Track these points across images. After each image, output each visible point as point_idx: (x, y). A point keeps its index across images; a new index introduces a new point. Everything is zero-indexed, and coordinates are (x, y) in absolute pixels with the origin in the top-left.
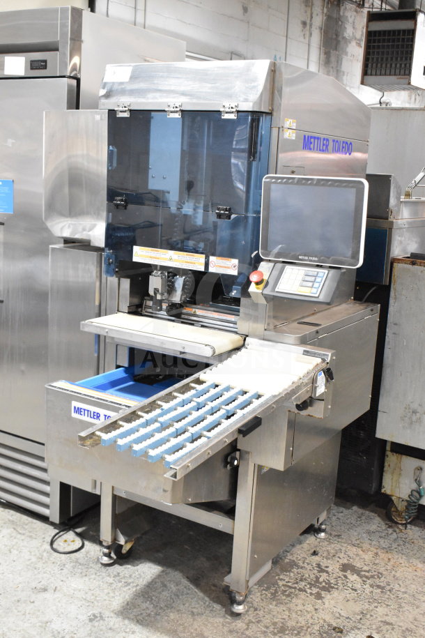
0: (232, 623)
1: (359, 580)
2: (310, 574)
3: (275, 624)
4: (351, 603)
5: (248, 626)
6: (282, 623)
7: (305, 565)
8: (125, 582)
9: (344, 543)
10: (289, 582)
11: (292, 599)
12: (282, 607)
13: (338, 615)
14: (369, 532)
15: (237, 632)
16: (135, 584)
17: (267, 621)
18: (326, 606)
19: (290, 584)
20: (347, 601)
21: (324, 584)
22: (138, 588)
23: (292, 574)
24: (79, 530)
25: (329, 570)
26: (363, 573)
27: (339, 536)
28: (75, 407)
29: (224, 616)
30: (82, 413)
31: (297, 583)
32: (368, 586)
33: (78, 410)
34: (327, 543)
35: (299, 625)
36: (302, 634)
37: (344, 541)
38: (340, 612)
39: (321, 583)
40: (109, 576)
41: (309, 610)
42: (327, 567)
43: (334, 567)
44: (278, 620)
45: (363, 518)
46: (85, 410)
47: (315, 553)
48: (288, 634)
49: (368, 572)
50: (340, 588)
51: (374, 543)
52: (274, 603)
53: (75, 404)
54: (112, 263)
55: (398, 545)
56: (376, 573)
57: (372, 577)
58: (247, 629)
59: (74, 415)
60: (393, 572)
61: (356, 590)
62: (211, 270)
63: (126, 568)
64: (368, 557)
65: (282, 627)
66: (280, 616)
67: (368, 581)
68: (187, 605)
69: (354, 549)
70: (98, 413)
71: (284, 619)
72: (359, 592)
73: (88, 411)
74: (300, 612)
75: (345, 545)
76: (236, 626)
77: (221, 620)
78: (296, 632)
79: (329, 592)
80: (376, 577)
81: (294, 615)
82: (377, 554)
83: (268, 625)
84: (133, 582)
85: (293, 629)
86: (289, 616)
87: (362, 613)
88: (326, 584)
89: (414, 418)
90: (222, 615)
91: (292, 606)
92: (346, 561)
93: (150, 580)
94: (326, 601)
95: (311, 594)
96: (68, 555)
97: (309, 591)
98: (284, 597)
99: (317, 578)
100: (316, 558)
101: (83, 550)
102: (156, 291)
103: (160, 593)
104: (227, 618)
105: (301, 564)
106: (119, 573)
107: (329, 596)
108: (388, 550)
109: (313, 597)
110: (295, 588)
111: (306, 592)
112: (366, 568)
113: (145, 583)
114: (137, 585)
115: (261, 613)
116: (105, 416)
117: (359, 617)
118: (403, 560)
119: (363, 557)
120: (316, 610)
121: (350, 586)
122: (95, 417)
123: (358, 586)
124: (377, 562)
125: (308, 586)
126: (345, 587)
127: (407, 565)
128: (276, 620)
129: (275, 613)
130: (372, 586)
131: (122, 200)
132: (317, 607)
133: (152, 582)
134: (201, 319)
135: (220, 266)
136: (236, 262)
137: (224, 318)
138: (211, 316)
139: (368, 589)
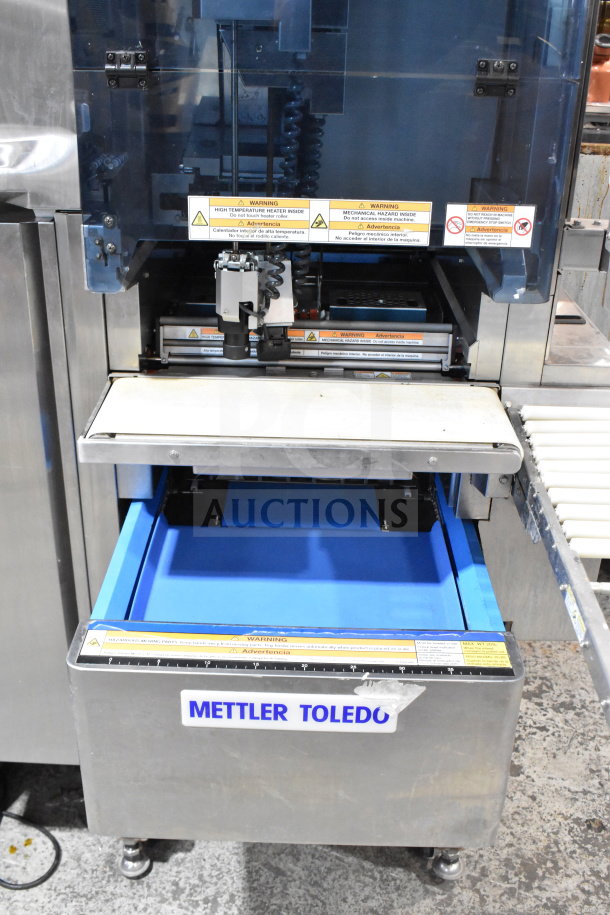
0: (450, 898)
1: (531, 705)
3: (508, 863)
4: (562, 758)
5: (478, 891)
6: (517, 856)
8: (206, 901)
13: (568, 794)
16: (226, 897)
18: (539, 782)
20: (554, 757)
22: (239, 902)
24: (18, 807)
28: (193, 704)
29: (427, 891)
30: (224, 713)
32: (551, 713)
35: (541, 845)
36: (561, 864)
38: (566, 784)
40: (163, 900)
41: (525, 804)
44: (505, 851)
46: (229, 705)
48: (544, 878)
57: (541, 690)
58: (483, 900)
59: (187, 720)
60: (557, 669)
61: (543, 729)
62: (451, 240)
63: (178, 864)
65: (522, 864)
66: (502, 843)
67: (544, 701)
68: (350, 899)
70: (276, 706)
71: (511, 845)
72: (551, 730)
73: (242, 705)
74: (517, 817)
76: (460, 902)
78: (549, 864)
80: (544, 688)
81: (518, 829)
83: (502, 871)
84: (218, 894)
85: (541, 859)
86: (512, 834)
87: (592, 771)
90: (421, 890)
93: (244, 872)
94: (528, 771)
96: (45, 885)
101: (64, 857)
102: (245, 309)
103: (284, 894)
104: (434, 894)
106: (176, 884)
107: (525, 761)
113: (239, 884)
114: (232, 897)
116: (306, 708)
117: (596, 782)
120: (533, 798)
121: (530, 722)
122: (271, 715)
123: (541, 719)
126: (529, 730)
127: (559, 647)
128: (504, 854)
130: (556, 709)
132: (530, 793)
133: (249, 873)
134: (332, 354)
135: (479, 229)
136: (528, 212)
137: (396, 341)
138: (360, 340)
139: (559, 719)
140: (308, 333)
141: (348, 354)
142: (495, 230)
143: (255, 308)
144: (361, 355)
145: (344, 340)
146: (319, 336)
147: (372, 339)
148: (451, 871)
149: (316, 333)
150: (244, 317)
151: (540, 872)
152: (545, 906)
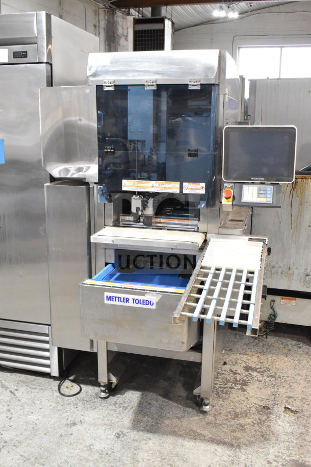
0: (205, 418)
1: (259, 375)
2: (230, 377)
3: (229, 413)
4: (263, 389)
5: (215, 418)
6: (233, 411)
7: (224, 372)
8: (124, 407)
9: (237, 353)
10: (221, 385)
11: (229, 394)
12: (226, 402)
13: (260, 399)
14: (246, 344)
15: (211, 423)
16: (131, 407)
17: (224, 412)
18: (251, 394)
19: (222, 386)
20: (260, 389)
21: (241, 382)
22: (134, 409)
23: (220, 380)
24: (71, 378)
25: (239, 372)
26: (258, 370)
27: (231, 350)
28: (107, 297)
29: (198, 415)
30: (114, 300)
31: (226, 384)
32: (265, 377)
33: (110, 298)
34: (227, 356)
35: (243, 410)
36: (248, 415)
37: (235, 352)
38: (261, 396)
39: (239, 381)
40: (110, 405)
41: (243, 399)
42: (237, 371)
43: (240, 370)
45: (238, 336)
46: (116, 297)
47: (225, 363)
48: (241, 417)
49: (260, 368)
50: (252, 382)
51: (253, 350)
52: (221, 399)
53: (106, 294)
54: (105, 193)
55: (267, 349)
56: (265, 369)
57: (265, 371)
58: (216, 420)
59: (106, 302)
60: (274, 366)
61: (261, 381)
62: (185, 191)
63: (118, 397)
64: (255, 359)
66: (230, 407)
67: (264, 374)
68: (171, 413)
69: (244, 356)
70: (127, 298)
71: (233, 408)
72: (263, 382)
73: (119, 298)
74: (239, 402)
75: (238, 355)
76: (208, 419)
77: (197, 417)
78: (244, 415)
79: (247, 385)
80: (267, 371)
81: (237, 405)
82: (258, 357)
83: (226, 414)
84: (128, 406)
85: (242, 413)
86: (234, 406)
87: (273, 394)
88: (242, 381)
89: (273, 271)
91: (231, 399)
92: (245, 365)
93: (138, 402)
94: (248, 391)
95: (238, 389)
96: (75, 397)
97: (236, 388)
98: (224, 395)
99: (236, 379)
100: (227, 366)
101: (82, 391)
102: (138, 209)
103: (149, 409)
104: (200, 416)
105: (221, 372)
106: (116, 402)
107: (248, 389)
108: (263, 353)
109: (241, 391)
110: (227, 388)
111: (234, 388)
112: (258, 367)
113: (136, 405)
114: (132, 407)
115: (217, 407)
116: (134, 299)
117: (273, 397)
118: (274, 357)
119: (253, 360)
120: (247, 398)
121: (256, 379)
122: (125, 301)
123: (261, 378)
124: (261, 361)
125: (234, 385)
126: (254, 381)
127: (279, 360)
129: (226, 406)
130: (268, 377)
131: (112, 149)
133: (140, 403)
134: (165, 225)
135: (192, 189)
136: (203, 185)
137: (183, 222)
138: (173, 222)
139: (267, 380)
140: (159, 219)
141: (169, 226)
142: (195, 189)
143: (140, 209)
144: (173, 226)
145: (169, 222)
146: (162, 220)
147: (176, 221)
148: (207, 408)
149: (161, 219)
150: (137, 211)
151: (240, 416)
152: (238, 424)
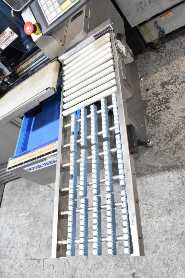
0: (152, 150)
1: (173, 86)
2: (154, 101)
3: (166, 136)
4: (181, 99)
5: (159, 146)
6: (168, 133)
7: (149, 98)
9: (152, 75)
10: (152, 112)
11: (160, 118)
12: (161, 125)
13: (182, 110)
14: (155, 61)
15: (158, 152)
17: (162, 138)
18: (174, 110)
19: (153, 112)
20: (179, 100)
21: (164, 100)
23: (149, 107)
25: (159, 92)
26: (171, 82)
27: (147, 74)
28: (27, 169)
30: (33, 169)
31: (155, 109)
32: (178, 86)
33: (30, 169)
34: (146, 81)
35: (174, 128)
36: (179, 131)
37: (150, 74)
38: (181, 107)
39: (162, 101)
41: (170, 117)
42: (157, 91)
43: (159, 89)
44: (165, 133)
45: (146, 57)
47: (147, 90)
48: (175, 137)
49: (172, 79)
50: (170, 96)
51: (160, 64)
52: (157, 126)
55: (169, 57)
56: (175, 77)
57: (175, 80)
58: (160, 148)
60: (180, 71)
61: (176, 92)
64: (165, 73)
65: (170, 135)
66: (165, 131)
67: (176, 83)
69: (157, 74)
70: (39, 166)
71: (167, 130)
72: (178, 92)
73: (34, 167)
74: (168, 122)
75: (153, 75)
76: (155, 150)
77: (147, 152)
78: (176, 133)
79: (169, 102)
80: (177, 79)
81: (168, 125)
82: (166, 68)
83: (164, 139)
85: (174, 132)
86: (167, 127)
88: (164, 99)
90: (146, 149)
91: (163, 121)
92: (160, 83)
94: (172, 107)
95: (164, 109)
97: (162, 109)
98: (157, 120)
99: (159, 100)
100: (150, 91)
104: (149, 149)
105: (148, 99)
107: (171, 104)
108: (168, 63)
109: (166, 110)
110: (156, 112)
111: (161, 110)
112: (169, 79)
115: (157, 135)
116: (43, 164)
118: (177, 62)
119: (163, 75)
120: (173, 115)
121: (172, 92)
123: (175, 89)
124: (170, 72)
125: (160, 107)
126: (172, 94)
127: (181, 63)
128: (165, 134)
129: (161, 131)
130: (179, 85)
132: (172, 114)
134: (28, 68)
135: (5, 41)
136: (8, 30)
137: (37, 57)
139: (180, 87)
141: (31, 66)
142: (8, 39)
144: (33, 65)
145: (28, 64)
146: (24, 66)
148: (150, 144)
149: (22, 66)
151: (174, 136)
152: (175, 145)
